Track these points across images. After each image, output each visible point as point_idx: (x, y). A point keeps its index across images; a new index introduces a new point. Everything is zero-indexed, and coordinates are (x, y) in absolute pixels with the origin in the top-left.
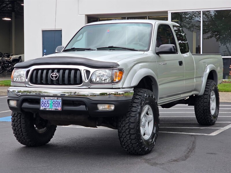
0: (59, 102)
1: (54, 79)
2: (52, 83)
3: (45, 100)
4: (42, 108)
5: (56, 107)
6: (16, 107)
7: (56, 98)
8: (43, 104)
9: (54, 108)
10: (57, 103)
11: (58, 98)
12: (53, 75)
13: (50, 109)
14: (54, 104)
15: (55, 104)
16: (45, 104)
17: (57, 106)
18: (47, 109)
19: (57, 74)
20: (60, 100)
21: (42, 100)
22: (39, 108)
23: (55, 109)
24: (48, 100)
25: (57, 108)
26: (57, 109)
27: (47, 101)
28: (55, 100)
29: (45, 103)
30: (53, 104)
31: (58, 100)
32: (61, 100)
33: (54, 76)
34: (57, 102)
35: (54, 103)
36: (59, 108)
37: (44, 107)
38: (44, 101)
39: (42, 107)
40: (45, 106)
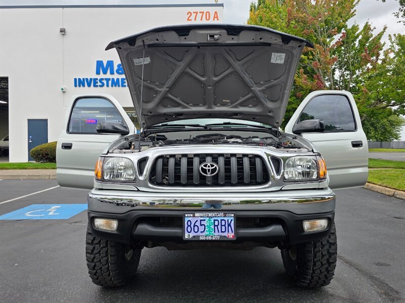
0: (230, 221)
1: (209, 175)
2: (203, 182)
3: (195, 219)
4: (189, 235)
5: (222, 232)
6: (116, 232)
7: (222, 214)
8: (189, 228)
9: (217, 234)
10: (223, 224)
11: (226, 214)
12: (207, 168)
13: (210, 238)
14: (217, 226)
15: (219, 227)
16: (196, 228)
17: (223, 230)
18: (201, 238)
19: (215, 166)
20: (231, 218)
21: (188, 218)
22: (180, 235)
23: (221, 236)
24: (202, 219)
25: (225, 234)
26: (225, 236)
27: (199, 222)
28: (219, 219)
29: (195, 226)
30: (215, 226)
31: (226, 219)
32: (233, 218)
33: (209, 170)
34: (223, 222)
35: (216, 223)
36: (231, 235)
37: (192, 235)
38: (193, 220)
39: (189, 232)
40: (196, 231)
